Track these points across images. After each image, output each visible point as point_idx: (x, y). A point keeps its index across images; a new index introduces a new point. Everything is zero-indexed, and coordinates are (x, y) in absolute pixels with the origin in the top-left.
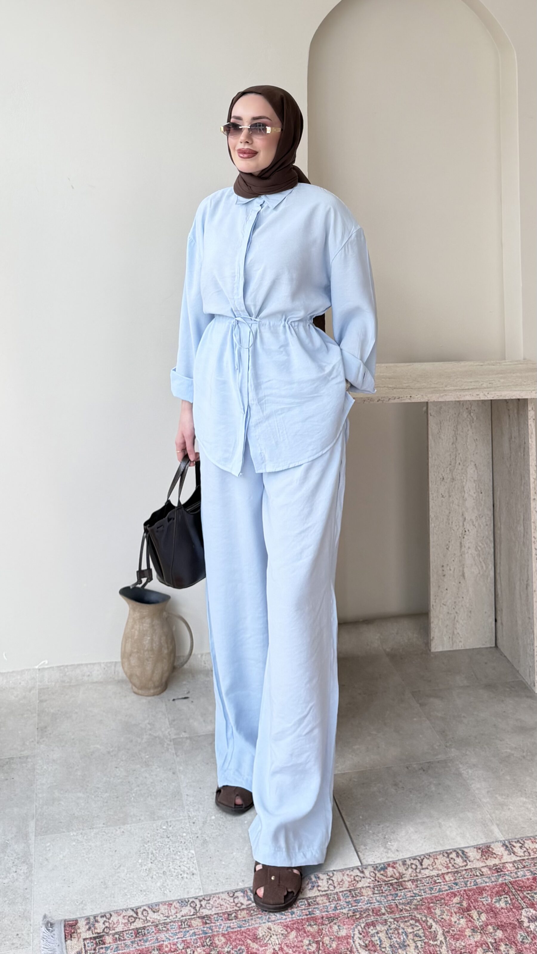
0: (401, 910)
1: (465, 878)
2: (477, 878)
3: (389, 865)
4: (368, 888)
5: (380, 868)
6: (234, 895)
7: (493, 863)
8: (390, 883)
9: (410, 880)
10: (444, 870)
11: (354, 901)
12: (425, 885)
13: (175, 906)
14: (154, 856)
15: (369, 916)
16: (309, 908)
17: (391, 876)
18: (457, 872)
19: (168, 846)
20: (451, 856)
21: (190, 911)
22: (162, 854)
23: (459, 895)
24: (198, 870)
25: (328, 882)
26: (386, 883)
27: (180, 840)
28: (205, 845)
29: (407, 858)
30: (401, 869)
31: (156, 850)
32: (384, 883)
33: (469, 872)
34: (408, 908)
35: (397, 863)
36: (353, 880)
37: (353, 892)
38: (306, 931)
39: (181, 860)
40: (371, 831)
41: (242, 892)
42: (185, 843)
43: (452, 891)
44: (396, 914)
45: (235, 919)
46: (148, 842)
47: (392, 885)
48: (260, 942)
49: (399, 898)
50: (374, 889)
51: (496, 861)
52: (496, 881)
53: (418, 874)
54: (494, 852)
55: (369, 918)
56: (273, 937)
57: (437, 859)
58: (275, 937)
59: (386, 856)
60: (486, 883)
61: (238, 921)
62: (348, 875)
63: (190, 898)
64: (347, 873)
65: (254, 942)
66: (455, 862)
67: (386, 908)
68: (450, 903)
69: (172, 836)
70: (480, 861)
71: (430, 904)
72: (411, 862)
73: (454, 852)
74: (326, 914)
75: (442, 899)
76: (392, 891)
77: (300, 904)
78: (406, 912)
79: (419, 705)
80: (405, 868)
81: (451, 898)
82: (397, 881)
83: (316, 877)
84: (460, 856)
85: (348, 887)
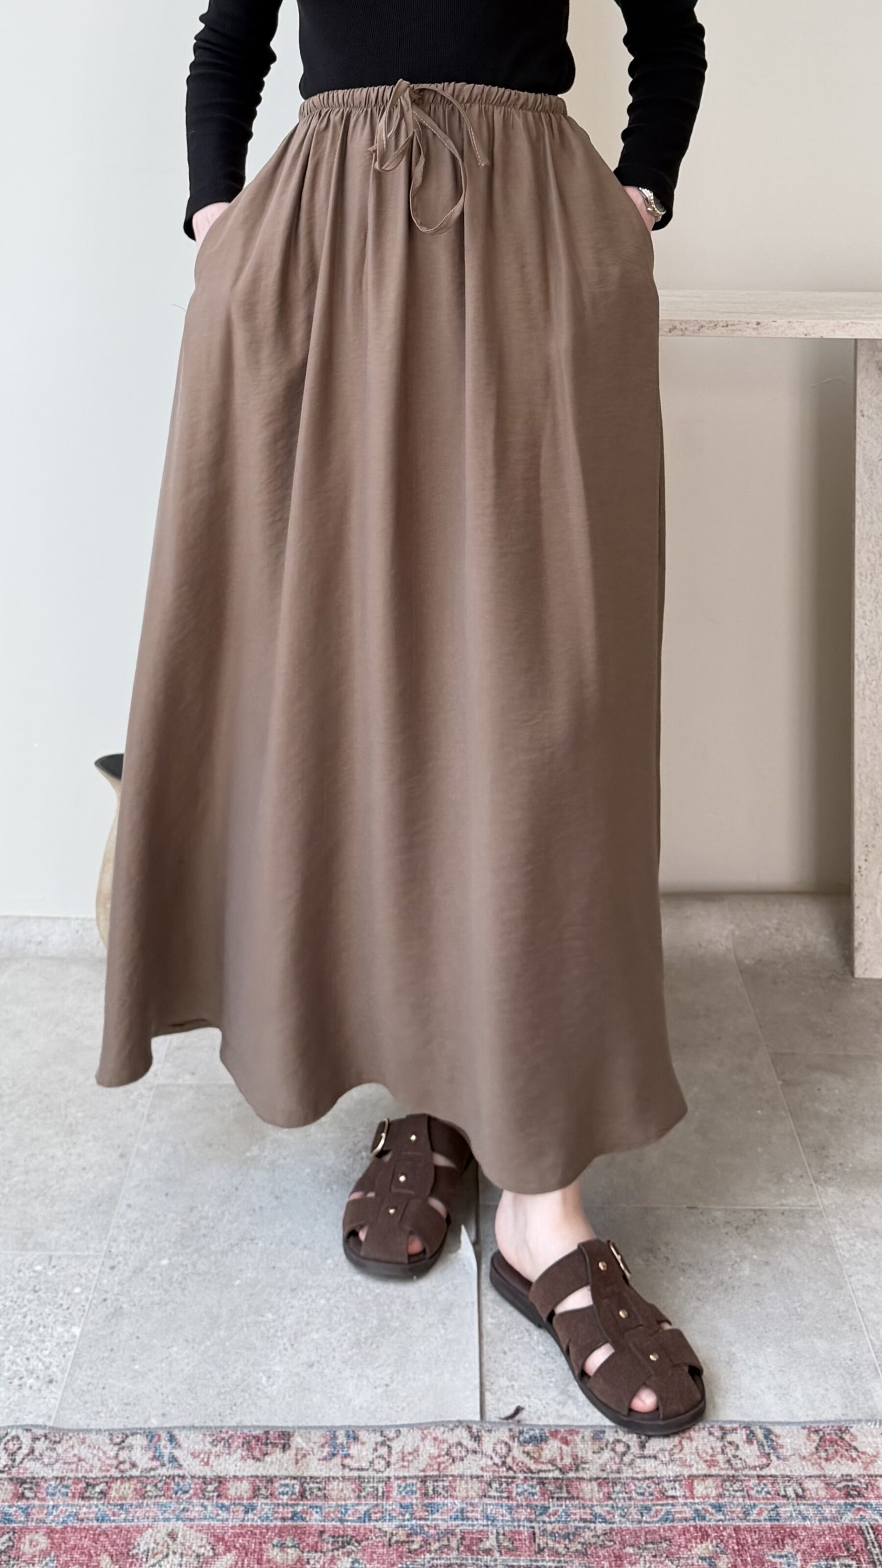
0: (541, 1551)
1: (750, 1497)
2: (785, 1501)
3: (554, 1434)
4: (475, 1480)
5: (527, 1436)
6: (123, 1441)
7: (845, 1470)
8: (540, 1478)
9: (597, 1479)
10: (702, 1469)
11: (424, 1505)
12: (630, 1499)
15: (446, 1550)
16: (297, 1505)
17: (552, 1462)
18: (733, 1479)
19: (25, 1310)
20: (729, 1438)
23: (716, 1538)
24: (66, 1375)
25: (375, 1450)
26: (530, 1475)
27: (61, 1302)
28: (114, 1320)
30: (584, 1448)
32: (521, 1476)
33: (765, 1485)
34: (561, 1549)
35: (577, 1433)
36: (443, 1453)
37: (430, 1484)
38: (265, 1558)
39: (38, 1344)
41: (147, 1436)
42: (68, 1308)
43: (699, 1523)
44: (522, 1558)
45: (99, 1499)
47: (544, 1484)
49: (547, 1519)
50: (490, 1485)
51: (855, 1469)
52: (834, 1519)
53: (624, 1468)
54: (854, 1444)
55: (444, 1556)
56: (171, 1556)
57: (689, 1438)
58: (177, 1559)
60: (805, 1518)
61: (103, 1504)
62: (435, 1439)
63: (14, 1428)
64: (434, 1435)
65: (117, 1561)
66: (738, 1453)
67: (501, 1537)
68: (684, 1553)
69: (47, 1289)
70: (810, 1460)
71: (625, 1548)
72: (617, 1438)
73: (741, 1429)
74: (335, 1527)
75: (666, 1540)
76: (536, 1497)
77: (281, 1490)
78: (553, 1558)
79: (780, 1083)
80: (596, 1447)
81: (690, 1542)
82: (561, 1476)
83: (348, 1436)
84: (755, 1442)
85: (424, 1471)
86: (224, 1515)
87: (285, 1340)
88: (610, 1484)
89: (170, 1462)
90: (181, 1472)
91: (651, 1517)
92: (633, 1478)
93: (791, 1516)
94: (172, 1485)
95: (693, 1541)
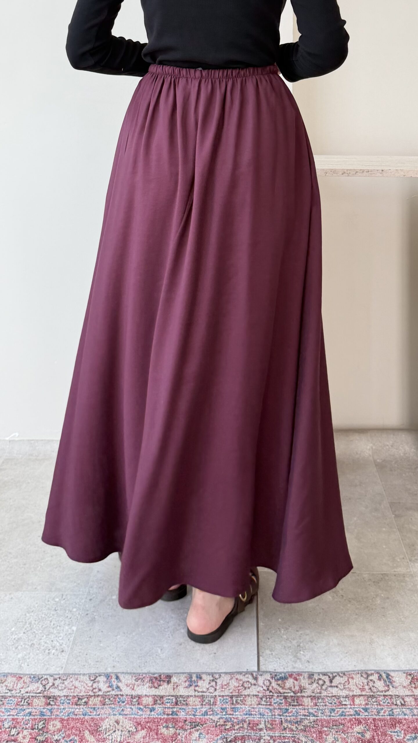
0: (285, 729)
1: (380, 705)
2: (396, 707)
3: (291, 676)
4: (255, 697)
5: (279, 677)
6: (95, 679)
8: (284, 696)
9: (311, 696)
10: (359, 692)
11: (231, 708)
12: (325, 705)
13: (24, 681)
14: (30, 626)
15: (241, 729)
16: (174, 708)
17: (290, 689)
18: (372, 697)
19: (51, 619)
20: (371, 678)
21: (38, 688)
22: (40, 626)
23: (365, 724)
24: (70, 648)
25: (210, 683)
26: (280, 694)
27: (67, 615)
28: (91, 624)
29: (316, 673)
30: (304, 682)
31: (35, 621)
32: (276, 695)
33: (387, 699)
34: (294, 728)
35: (301, 675)
36: (240, 685)
37: (234, 699)
38: (159, 732)
39: (57, 634)
40: (285, 636)
41: (106, 676)
42: (70, 618)
43: (357, 717)
44: (277, 732)
45: (84, 705)
46: (33, 611)
47: (286, 699)
48: (99, 735)
49: (288, 715)
50: (261, 699)
53: (323, 691)
55: (241, 732)
56: (117, 731)
57: (352, 678)
58: (120, 733)
59: (292, 665)
60: (405, 715)
61: (86, 708)
62: (237, 679)
63: (45, 675)
64: (236, 677)
65: (93, 733)
66: (375, 685)
67: (267, 723)
68: (350, 730)
69: (61, 609)
70: (407, 688)
71: (323, 728)
72: (319, 677)
73: (376, 674)
74: (191, 718)
75: (342, 725)
76: (283, 705)
77: (167, 701)
78: (290, 732)
79: (394, 516)
80: (310, 682)
81: (353, 725)
82: (293, 695)
83: (197, 677)
84: (382, 680)
85: (231, 693)
86: (140, 713)
87: (169, 632)
88: (317, 699)
89: (116, 688)
90: (121, 693)
91: (335, 714)
92: (327, 696)
93: (399, 713)
94: (117, 699)
95: (354, 725)
